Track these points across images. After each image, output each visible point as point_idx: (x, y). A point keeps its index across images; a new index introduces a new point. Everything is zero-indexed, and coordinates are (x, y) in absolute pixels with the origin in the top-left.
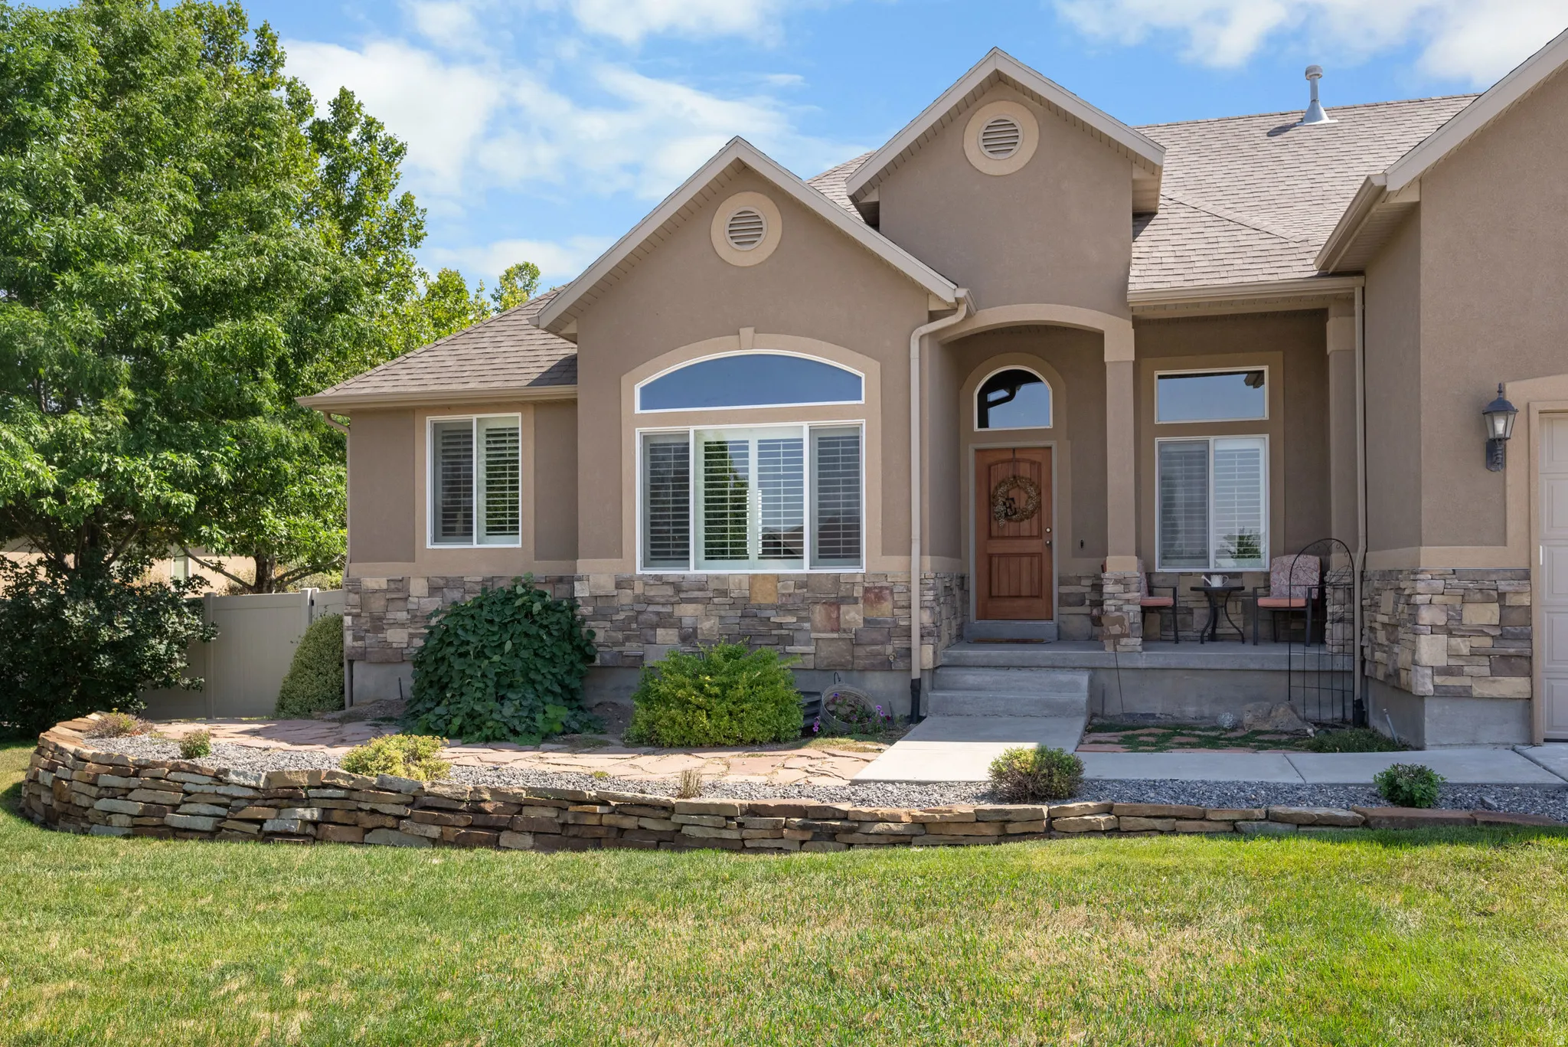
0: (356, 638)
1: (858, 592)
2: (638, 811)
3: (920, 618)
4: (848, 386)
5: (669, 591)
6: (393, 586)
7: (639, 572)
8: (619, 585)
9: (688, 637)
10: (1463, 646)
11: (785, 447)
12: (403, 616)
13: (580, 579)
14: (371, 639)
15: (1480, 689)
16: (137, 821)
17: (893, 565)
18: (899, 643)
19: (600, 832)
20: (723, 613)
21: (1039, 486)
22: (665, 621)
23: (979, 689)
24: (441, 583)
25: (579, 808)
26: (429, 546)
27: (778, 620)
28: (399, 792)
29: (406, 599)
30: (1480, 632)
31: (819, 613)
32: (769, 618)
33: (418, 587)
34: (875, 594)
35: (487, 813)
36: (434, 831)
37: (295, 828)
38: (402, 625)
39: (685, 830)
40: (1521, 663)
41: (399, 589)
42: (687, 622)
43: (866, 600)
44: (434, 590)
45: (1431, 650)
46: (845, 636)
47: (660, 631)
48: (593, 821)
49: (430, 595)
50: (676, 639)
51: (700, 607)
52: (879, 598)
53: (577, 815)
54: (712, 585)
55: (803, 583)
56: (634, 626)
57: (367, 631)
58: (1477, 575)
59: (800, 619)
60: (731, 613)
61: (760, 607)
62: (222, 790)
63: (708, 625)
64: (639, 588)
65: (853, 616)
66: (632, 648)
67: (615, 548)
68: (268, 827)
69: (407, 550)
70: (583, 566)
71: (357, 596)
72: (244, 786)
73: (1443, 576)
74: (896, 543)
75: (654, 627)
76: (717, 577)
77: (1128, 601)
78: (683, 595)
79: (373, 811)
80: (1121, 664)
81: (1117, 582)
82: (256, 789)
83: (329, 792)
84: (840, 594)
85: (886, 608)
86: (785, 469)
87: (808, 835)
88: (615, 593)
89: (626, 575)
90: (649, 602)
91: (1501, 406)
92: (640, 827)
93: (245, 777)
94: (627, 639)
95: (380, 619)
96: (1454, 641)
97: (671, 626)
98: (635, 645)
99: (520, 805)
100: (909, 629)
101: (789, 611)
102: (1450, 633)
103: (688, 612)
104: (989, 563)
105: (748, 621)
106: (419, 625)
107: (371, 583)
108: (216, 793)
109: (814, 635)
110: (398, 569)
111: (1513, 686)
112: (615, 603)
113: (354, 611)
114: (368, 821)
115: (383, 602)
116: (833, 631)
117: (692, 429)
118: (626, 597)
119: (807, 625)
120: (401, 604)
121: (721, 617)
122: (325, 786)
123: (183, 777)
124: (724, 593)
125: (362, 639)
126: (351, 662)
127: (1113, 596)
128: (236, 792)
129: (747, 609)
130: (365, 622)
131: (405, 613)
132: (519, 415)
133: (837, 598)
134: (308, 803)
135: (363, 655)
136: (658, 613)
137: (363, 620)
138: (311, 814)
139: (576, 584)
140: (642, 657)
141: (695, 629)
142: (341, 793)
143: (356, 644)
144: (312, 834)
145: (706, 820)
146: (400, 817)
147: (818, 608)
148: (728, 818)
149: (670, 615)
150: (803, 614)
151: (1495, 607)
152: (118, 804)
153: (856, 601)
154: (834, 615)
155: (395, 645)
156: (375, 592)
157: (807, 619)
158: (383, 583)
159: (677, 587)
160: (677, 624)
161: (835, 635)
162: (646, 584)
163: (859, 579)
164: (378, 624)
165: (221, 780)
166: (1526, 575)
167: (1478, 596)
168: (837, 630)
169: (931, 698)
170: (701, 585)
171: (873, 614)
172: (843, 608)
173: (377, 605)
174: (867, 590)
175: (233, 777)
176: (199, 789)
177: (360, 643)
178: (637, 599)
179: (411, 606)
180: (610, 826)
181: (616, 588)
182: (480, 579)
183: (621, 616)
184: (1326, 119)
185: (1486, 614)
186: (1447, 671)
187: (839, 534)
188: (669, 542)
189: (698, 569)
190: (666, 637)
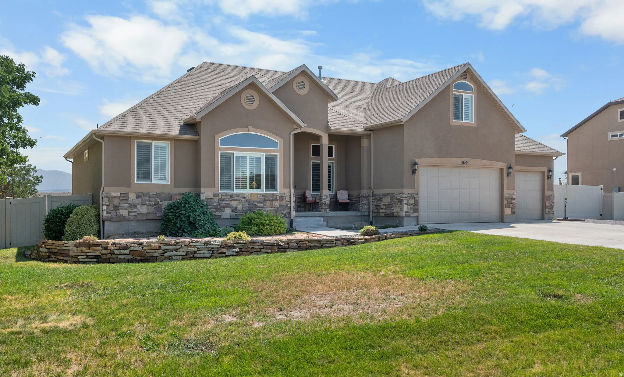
0: (107, 213)
1: (278, 198)
2: (314, 242)
3: (293, 204)
4: (275, 145)
5: (229, 197)
6: (123, 195)
7: (220, 192)
8: (214, 195)
9: (234, 210)
10: (409, 207)
11: (255, 159)
12: (126, 205)
13: (202, 194)
14: (113, 213)
15: (412, 215)
16: (183, 257)
17: (286, 191)
18: (288, 211)
19: (307, 247)
20: (244, 203)
22: (228, 205)
23: (300, 222)
24: (141, 194)
25: (302, 242)
26: (136, 183)
27: (258, 205)
28: (258, 243)
29: (127, 200)
30: (412, 205)
31: (268, 203)
32: (256, 205)
33: (132, 196)
34: (281, 198)
35: (282, 245)
36: (269, 251)
37: (234, 254)
38: (126, 208)
39: (324, 245)
40: (416, 210)
41: (124, 197)
42: (234, 206)
43: (279, 200)
44: (138, 197)
45: (405, 208)
46: (275, 209)
47: (226, 209)
48: (305, 245)
49: (137, 198)
50: (231, 211)
51: (237, 202)
52: (283, 199)
53: (302, 244)
54: (241, 196)
55: (264, 195)
56: (219, 207)
57: (111, 211)
58: (411, 194)
59: (264, 205)
60: (246, 203)
61: (253, 202)
62: (209, 246)
63: (240, 207)
64: (220, 197)
65: (277, 204)
66: (218, 213)
67: (213, 185)
68: (227, 254)
69: (128, 183)
70: (203, 190)
71: (108, 199)
72: (216, 245)
73: (407, 194)
74: (286, 185)
75: (224, 207)
76: (242, 193)
77: (327, 200)
78: (233, 198)
79: (252, 248)
80: (328, 215)
81: (325, 196)
82: (219, 245)
83: (240, 244)
84: (274, 198)
85: (284, 201)
86: (255, 165)
87: (348, 244)
88: (213, 198)
89: (217, 193)
90: (223, 200)
91: (416, 164)
92: (315, 246)
93: (216, 242)
94: (217, 211)
95: (117, 207)
96: (409, 206)
97: (229, 207)
98: (219, 212)
99: (288, 244)
100: (290, 207)
101: (261, 203)
102: (408, 205)
103: (234, 203)
105: (250, 205)
106: (132, 208)
107: (114, 194)
108: (207, 248)
109: (267, 209)
110: (124, 190)
111: (416, 214)
112: (213, 201)
113: (107, 204)
114: (252, 250)
115: (118, 201)
116: (272, 208)
117: (235, 152)
118: (216, 199)
119: (265, 206)
120: (126, 201)
121: (243, 204)
122: (238, 243)
123: (195, 244)
124: (244, 198)
125: (110, 213)
126: (103, 222)
127: (324, 199)
128: (214, 246)
129: (250, 202)
130: (111, 208)
131: (127, 205)
132: (169, 142)
133: (273, 199)
134: (234, 247)
136: (226, 203)
137: (110, 207)
138: (237, 250)
139: (201, 195)
140: (221, 216)
141: (236, 208)
142: (243, 244)
143: (107, 215)
145: (329, 243)
146: (261, 249)
147: (268, 202)
148: (333, 242)
149: (229, 204)
150: (265, 203)
151: (413, 200)
152: (175, 253)
153: (277, 200)
154: (272, 204)
155: (123, 215)
156: (115, 197)
157: (265, 205)
158: (119, 195)
159: (231, 196)
160: (232, 206)
161: (272, 209)
162: (222, 195)
163: (278, 194)
164: (116, 208)
165: (208, 244)
166: (418, 194)
167: (412, 198)
168: (273, 208)
170: (238, 195)
171: (281, 203)
172: (274, 202)
173: (116, 202)
174: (280, 197)
175: (212, 243)
176: (201, 247)
177: (109, 215)
178: (219, 199)
179: (130, 202)
180: (309, 246)
181: (213, 196)
182: (155, 193)
183: (215, 204)
185: (412, 201)
186: (407, 212)
187: (271, 183)
188: (226, 185)
189: (236, 191)
190: (228, 210)
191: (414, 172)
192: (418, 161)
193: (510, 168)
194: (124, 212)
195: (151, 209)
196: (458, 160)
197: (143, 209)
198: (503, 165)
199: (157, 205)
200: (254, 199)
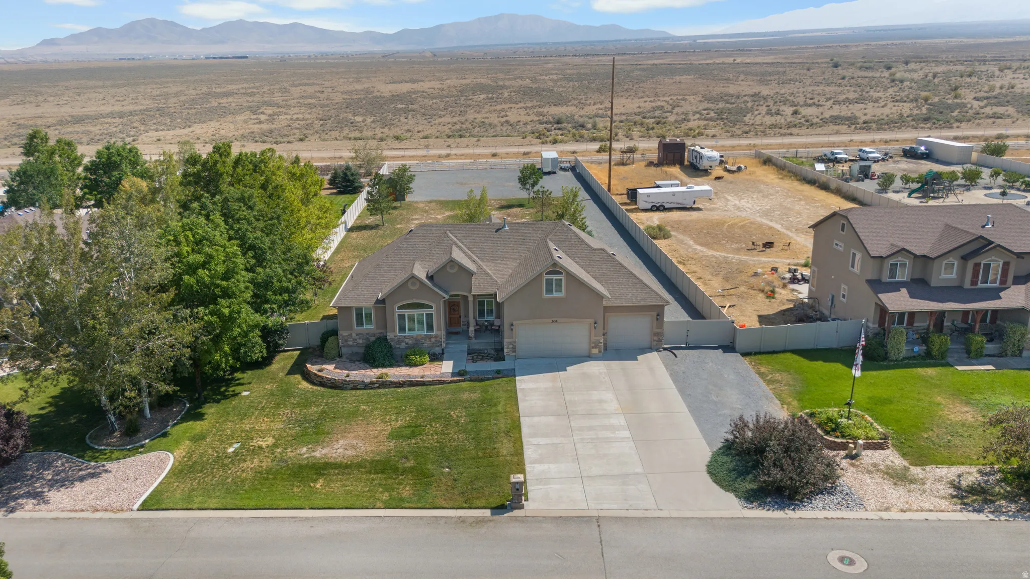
2: (420, 382)
3: (443, 340)
4: (431, 307)
5: (403, 337)
7: (398, 334)
8: (395, 336)
10: (509, 350)
11: (421, 315)
12: (351, 339)
14: (345, 343)
15: (511, 354)
17: (439, 333)
18: (440, 344)
19: (415, 384)
21: (458, 305)
22: (403, 342)
24: (359, 334)
25: (413, 382)
26: (355, 328)
27: (421, 341)
29: (351, 337)
30: (511, 348)
31: (428, 340)
33: (354, 335)
34: (436, 337)
35: (401, 383)
37: (376, 387)
38: (351, 341)
40: (515, 352)
41: (350, 335)
44: (357, 335)
45: (506, 350)
50: (405, 344)
51: (409, 339)
55: (426, 335)
56: (398, 342)
58: (511, 342)
60: (414, 340)
63: (410, 342)
65: (433, 340)
66: (398, 346)
67: (394, 331)
68: (372, 387)
69: (351, 328)
70: (388, 334)
71: (342, 337)
73: (507, 342)
74: (439, 329)
75: (401, 342)
76: (411, 334)
79: (386, 384)
80: (472, 342)
85: (438, 339)
86: (421, 319)
90: (400, 339)
91: (513, 325)
92: (420, 384)
94: (397, 344)
100: (441, 341)
101: (423, 339)
102: (508, 348)
103: (407, 340)
104: (450, 319)
105: (417, 341)
106: (355, 341)
107: (345, 334)
108: (363, 384)
110: (349, 332)
111: (514, 354)
112: (394, 339)
117: (406, 313)
118: (396, 338)
119: (426, 342)
121: (412, 341)
123: (357, 382)
124: (412, 337)
126: (341, 347)
129: (417, 339)
130: (344, 341)
132: (372, 307)
133: (430, 337)
134: (376, 384)
135: (344, 346)
139: (388, 336)
141: (408, 343)
143: (342, 344)
144: (379, 388)
146: (390, 385)
150: (425, 340)
152: (348, 386)
153: (433, 337)
154: (430, 340)
156: (345, 336)
158: (347, 335)
159: (405, 337)
160: (406, 342)
162: (399, 336)
163: (434, 334)
164: (346, 341)
166: (516, 342)
167: (511, 344)
168: (431, 343)
169: (445, 350)
170: (409, 336)
171: (436, 340)
173: (346, 338)
175: (366, 381)
176: (360, 383)
178: (398, 338)
179: (353, 338)
180: (417, 384)
182: (366, 333)
183: (396, 341)
184: (507, 228)
185: (511, 346)
186: (508, 352)
187: (430, 328)
188: (402, 329)
189: (408, 333)
190: (403, 344)
191: (512, 330)
192: (514, 323)
193: (595, 323)
194: (351, 343)
195: (364, 341)
196: (550, 320)
197: (361, 341)
198: (592, 321)
199: (367, 339)
200: (419, 338)
